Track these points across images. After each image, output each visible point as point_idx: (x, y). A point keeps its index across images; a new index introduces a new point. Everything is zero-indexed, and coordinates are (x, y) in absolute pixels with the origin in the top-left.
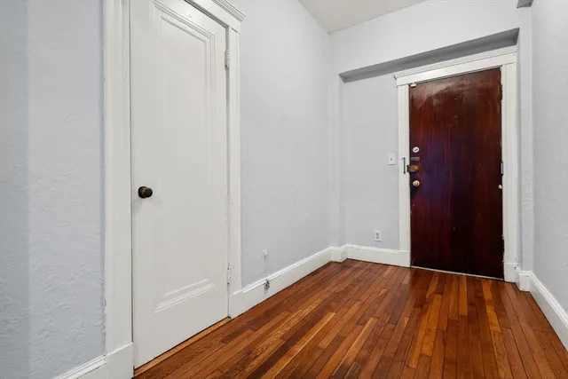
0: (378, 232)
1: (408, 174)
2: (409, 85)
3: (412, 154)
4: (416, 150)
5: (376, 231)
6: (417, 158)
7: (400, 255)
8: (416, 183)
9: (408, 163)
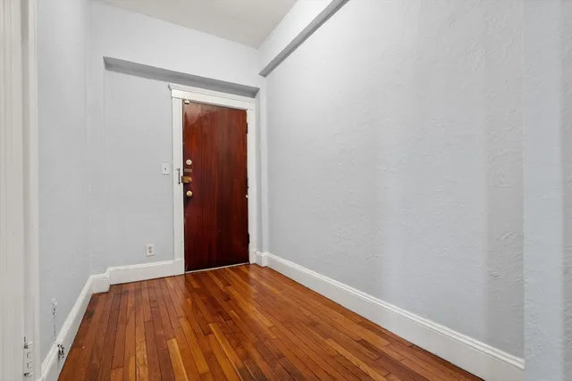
0: (152, 245)
1: (182, 184)
2: (183, 100)
3: (185, 166)
4: (189, 162)
5: (148, 246)
6: (190, 170)
7: (175, 264)
8: (189, 193)
9: (182, 174)
